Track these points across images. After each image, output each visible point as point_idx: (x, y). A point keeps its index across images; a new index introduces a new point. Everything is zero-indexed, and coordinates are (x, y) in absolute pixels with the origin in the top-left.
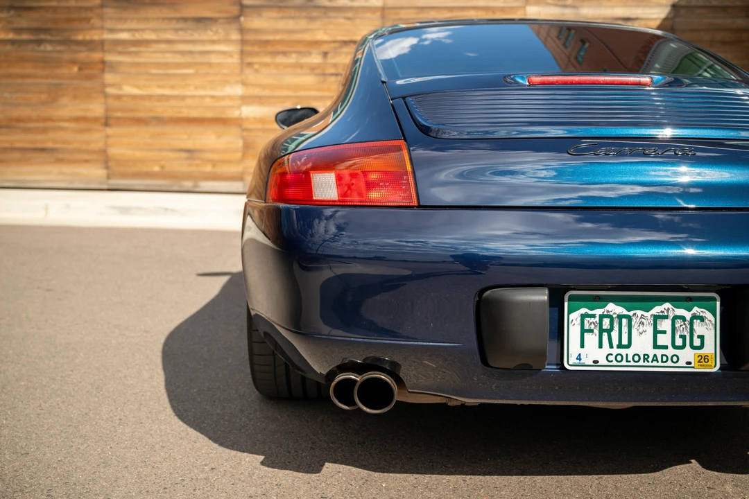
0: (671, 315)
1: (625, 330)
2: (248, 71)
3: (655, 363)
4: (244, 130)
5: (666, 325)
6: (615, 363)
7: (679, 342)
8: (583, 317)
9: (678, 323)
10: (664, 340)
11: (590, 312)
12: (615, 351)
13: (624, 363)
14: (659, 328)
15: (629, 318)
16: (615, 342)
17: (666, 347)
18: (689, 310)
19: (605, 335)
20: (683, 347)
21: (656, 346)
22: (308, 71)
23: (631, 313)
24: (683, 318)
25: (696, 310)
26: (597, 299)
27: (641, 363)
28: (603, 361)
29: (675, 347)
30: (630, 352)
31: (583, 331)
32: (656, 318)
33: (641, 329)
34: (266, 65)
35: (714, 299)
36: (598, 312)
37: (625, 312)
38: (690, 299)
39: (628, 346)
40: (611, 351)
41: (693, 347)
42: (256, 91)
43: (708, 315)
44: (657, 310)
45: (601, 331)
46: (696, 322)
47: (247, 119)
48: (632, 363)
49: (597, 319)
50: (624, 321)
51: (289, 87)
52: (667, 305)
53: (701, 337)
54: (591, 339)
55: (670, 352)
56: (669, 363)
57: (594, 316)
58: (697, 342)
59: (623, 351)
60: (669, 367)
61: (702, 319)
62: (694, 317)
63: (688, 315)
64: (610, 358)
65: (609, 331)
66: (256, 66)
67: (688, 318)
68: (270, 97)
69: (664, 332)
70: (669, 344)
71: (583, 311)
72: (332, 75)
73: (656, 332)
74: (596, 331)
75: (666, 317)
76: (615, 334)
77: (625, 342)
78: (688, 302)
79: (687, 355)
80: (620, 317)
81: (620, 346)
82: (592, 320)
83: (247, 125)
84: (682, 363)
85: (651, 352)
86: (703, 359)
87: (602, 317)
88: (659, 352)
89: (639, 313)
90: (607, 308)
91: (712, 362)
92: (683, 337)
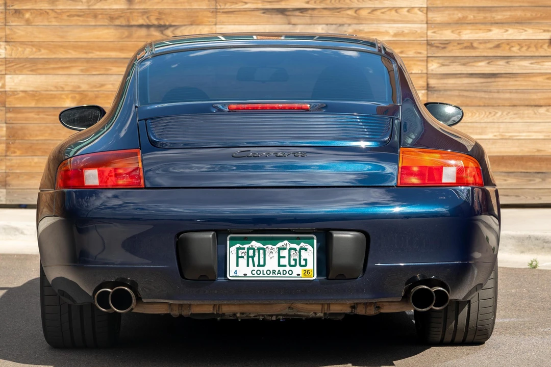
0: (288, 247)
1: (262, 256)
2: (14, 22)
3: (279, 275)
4: (9, 110)
5: (285, 253)
6: (256, 275)
7: (293, 263)
8: (238, 249)
9: (292, 252)
10: (284, 261)
11: (242, 246)
12: (256, 268)
13: (261, 275)
14: (281, 255)
15: (264, 250)
16: (256, 263)
17: (285, 266)
18: (299, 245)
19: (250, 259)
20: (295, 266)
21: (279, 265)
22: (106, 22)
23: (265, 247)
24: (295, 249)
25: (302, 244)
26: (246, 239)
27: (271, 275)
28: (249, 274)
29: (291, 266)
30: (265, 269)
31: (238, 257)
32: (279, 249)
33: (271, 255)
34: (42, 13)
35: (313, 238)
36: (246, 246)
37: (261, 246)
38: (298, 238)
39: (264, 265)
40: (254, 268)
41: (301, 266)
42: (28, 53)
43: (309, 247)
44: (280, 244)
45: (248, 257)
46: (303, 252)
47: (14, 93)
48: (266, 275)
49: (246, 250)
50: (262, 251)
51: (76, 47)
52: (286, 242)
53: (306, 260)
54: (243, 262)
55: (288, 268)
56: (287, 275)
57: (244, 249)
58: (303, 263)
59: (261, 269)
60: (287, 277)
61: (306, 250)
62: (301, 249)
63: (298, 247)
64: (254, 272)
65: (253, 257)
66: (27, 15)
67: (298, 249)
68: (47, 61)
69: (284, 257)
70: (287, 263)
71: (238, 246)
72: (141, 26)
73: (280, 257)
74: (246, 257)
75: (285, 249)
76: (256, 259)
77: (262, 263)
78: (298, 240)
79: (298, 270)
80: (259, 249)
81: (259, 265)
82: (243, 251)
83: (12, 102)
84: (295, 274)
85: (277, 269)
86: (307, 272)
87: (249, 249)
88: (281, 269)
89: (270, 246)
90: (251, 244)
91: (312, 274)
92: (295, 260)
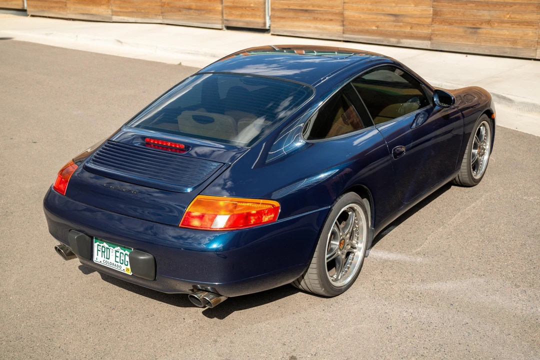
0: (120, 252)
1: (108, 253)
3: (115, 267)
5: (118, 254)
6: (105, 263)
7: (122, 262)
8: (98, 245)
9: (122, 254)
10: (118, 259)
11: (100, 244)
13: (107, 264)
16: (106, 257)
17: (118, 262)
18: (125, 251)
20: (123, 264)
21: (116, 261)
23: (110, 248)
26: (101, 240)
27: (112, 266)
28: (102, 262)
29: (121, 263)
30: (109, 261)
31: (98, 250)
32: (116, 251)
33: (112, 254)
35: (131, 250)
36: (102, 245)
37: (108, 247)
39: (109, 259)
40: (104, 259)
41: (126, 265)
44: (116, 249)
48: (109, 265)
50: (108, 250)
52: (119, 248)
53: (128, 262)
54: (100, 254)
55: (119, 264)
56: (119, 268)
57: (100, 246)
59: (107, 260)
61: (128, 256)
62: (126, 254)
63: (124, 253)
64: (104, 261)
65: (104, 252)
67: (124, 254)
69: (118, 257)
71: (98, 243)
73: (116, 256)
74: (101, 251)
75: (118, 252)
76: (106, 253)
77: (108, 257)
78: (125, 249)
79: (123, 267)
80: (107, 248)
84: (122, 269)
85: (114, 263)
86: (128, 270)
87: (102, 247)
88: (117, 264)
89: (112, 248)
90: (104, 244)
91: (130, 271)
92: (123, 260)
